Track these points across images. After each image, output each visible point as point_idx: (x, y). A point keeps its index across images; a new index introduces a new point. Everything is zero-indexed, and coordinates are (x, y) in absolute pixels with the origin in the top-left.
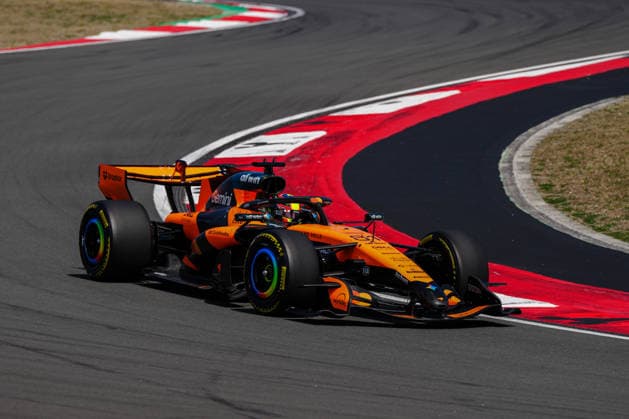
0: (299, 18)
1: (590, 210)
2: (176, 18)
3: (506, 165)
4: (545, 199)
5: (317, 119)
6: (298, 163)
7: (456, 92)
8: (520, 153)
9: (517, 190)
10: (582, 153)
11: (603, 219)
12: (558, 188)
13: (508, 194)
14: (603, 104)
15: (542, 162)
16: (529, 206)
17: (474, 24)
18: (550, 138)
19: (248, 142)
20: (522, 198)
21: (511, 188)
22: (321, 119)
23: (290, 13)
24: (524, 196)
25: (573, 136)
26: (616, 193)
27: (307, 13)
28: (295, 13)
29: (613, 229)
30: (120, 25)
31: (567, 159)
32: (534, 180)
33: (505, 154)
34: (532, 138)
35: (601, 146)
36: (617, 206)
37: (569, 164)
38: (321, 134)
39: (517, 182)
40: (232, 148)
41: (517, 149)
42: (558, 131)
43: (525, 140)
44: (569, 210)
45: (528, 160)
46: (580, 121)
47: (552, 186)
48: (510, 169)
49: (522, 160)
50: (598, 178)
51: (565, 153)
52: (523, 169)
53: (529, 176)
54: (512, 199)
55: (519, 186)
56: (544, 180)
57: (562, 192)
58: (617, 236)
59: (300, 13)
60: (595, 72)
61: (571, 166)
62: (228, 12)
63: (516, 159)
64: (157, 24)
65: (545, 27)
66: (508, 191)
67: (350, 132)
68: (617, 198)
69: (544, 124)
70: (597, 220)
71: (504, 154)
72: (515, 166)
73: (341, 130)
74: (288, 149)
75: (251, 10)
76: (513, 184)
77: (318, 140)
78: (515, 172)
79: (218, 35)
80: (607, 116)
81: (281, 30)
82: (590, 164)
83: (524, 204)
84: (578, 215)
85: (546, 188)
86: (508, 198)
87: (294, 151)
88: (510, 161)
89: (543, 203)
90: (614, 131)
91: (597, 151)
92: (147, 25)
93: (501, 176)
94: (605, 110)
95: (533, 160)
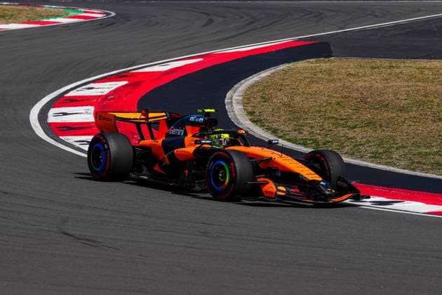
0: (112, 17)
1: (275, 126)
2: (43, 17)
3: (229, 101)
4: (250, 120)
5: (123, 74)
6: (112, 99)
7: (202, 59)
8: (236, 94)
9: (235, 115)
10: (270, 94)
11: (282, 131)
12: (257, 113)
13: (230, 117)
14: (282, 67)
15: (249, 99)
16: (242, 124)
17: (211, 21)
18: (253, 86)
19: (84, 87)
20: (238, 119)
21: (232, 114)
22: (125, 74)
23: (108, 14)
24: (239, 118)
25: (266, 84)
26: (289, 116)
27: (117, 14)
28: (111, 14)
29: (287, 137)
30: (10, 21)
31: (263, 98)
32: (245, 109)
34: (244, 85)
35: (281, 90)
36: (289, 124)
37: (263, 100)
38: (125, 83)
39: (235, 110)
40: (75, 90)
41: (235, 92)
42: (257, 82)
43: (239, 87)
44: (263, 126)
45: (241, 98)
46: (269, 76)
47: (254, 112)
48: (232, 102)
49: (237, 98)
50: (279, 108)
51: (261, 94)
52: (238, 103)
53: (241, 107)
54: (232, 120)
55: (236, 112)
56: (250, 109)
57: (260, 116)
58: (289, 140)
59: (113, 14)
60: (278, 49)
61: (265, 102)
62: (72, 13)
63: (234, 98)
64: (32, 20)
65: (250, 23)
66: (230, 115)
67: (142, 82)
68: (290, 119)
69: (250, 78)
70: (279, 132)
71: (227, 95)
72: (234, 101)
73: (136, 81)
74: (106, 91)
75: (85, 12)
76: (233, 111)
77: (123, 86)
78: (234, 105)
79: (67, 26)
80: (284, 74)
81: (102, 24)
82: (275, 100)
83: (239, 123)
84: (268, 129)
85: (251, 113)
86: (230, 119)
87: (111, 92)
88: (231, 99)
89: (250, 122)
90: (287, 82)
91: (279, 93)
92: (26, 20)
93: (226, 107)
94: (283, 70)
95: (244, 98)
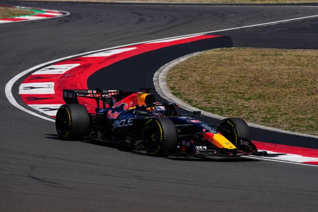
0: (68, 16)
1: (191, 98)
2: (15, 15)
3: (156, 79)
4: (172, 93)
5: (76, 59)
6: (68, 77)
7: (135, 48)
8: (162, 74)
9: (161, 89)
10: (187, 74)
11: (195, 102)
12: (177, 88)
13: (157, 91)
14: (195, 54)
15: (171, 78)
16: (165, 96)
17: (142, 20)
18: (174, 68)
19: (47, 68)
20: (162, 93)
21: (158, 88)
22: (78, 58)
23: (64, 14)
24: (164, 91)
25: (183, 67)
26: (201, 91)
27: (71, 14)
28: (66, 13)
29: (199, 106)
31: (181, 76)
32: (168, 85)
33: (155, 74)
34: (167, 68)
35: (194, 71)
36: (201, 96)
38: (78, 65)
39: (161, 86)
40: (40, 70)
41: (160, 72)
42: (177, 65)
43: (164, 69)
44: (182, 98)
45: (165, 77)
46: (186, 61)
47: (175, 88)
48: (158, 80)
49: (163, 77)
50: (194, 85)
51: (180, 74)
52: (163, 80)
53: (165, 83)
54: (159, 93)
55: (161, 88)
56: (172, 85)
57: (179, 90)
58: (201, 108)
59: (68, 14)
60: (193, 41)
61: (182, 80)
62: (37, 13)
63: (160, 77)
64: (6, 17)
65: (171, 22)
67: (90, 64)
69: (171, 62)
70: (193, 102)
72: (160, 80)
73: (86, 64)
74: (64, 71)
75: (47, 12)
76: (159, 87)
77: (77, 68)
78: (160, 82)
79: (33, 22)
80: (197, 59)
81: (60, 21)
82: (190, 79)
83: (164, 95)
84: (185, 100)
85: (172, 88)
86: (157, 93)
87: (67, 72)
88: (158, 77)
89: (171, 95)
90: (200, 65)
91: (193, 73)
92: (1, 17)
93: (154, 83)
94: (196, 56)
95: (167, 77)
